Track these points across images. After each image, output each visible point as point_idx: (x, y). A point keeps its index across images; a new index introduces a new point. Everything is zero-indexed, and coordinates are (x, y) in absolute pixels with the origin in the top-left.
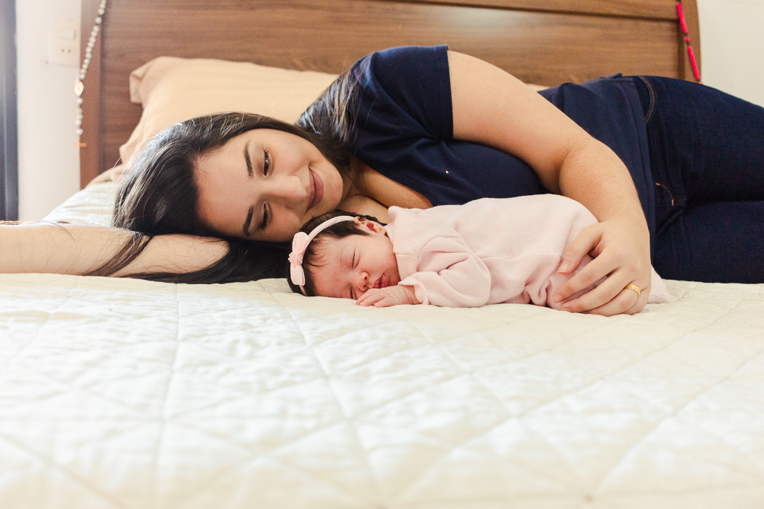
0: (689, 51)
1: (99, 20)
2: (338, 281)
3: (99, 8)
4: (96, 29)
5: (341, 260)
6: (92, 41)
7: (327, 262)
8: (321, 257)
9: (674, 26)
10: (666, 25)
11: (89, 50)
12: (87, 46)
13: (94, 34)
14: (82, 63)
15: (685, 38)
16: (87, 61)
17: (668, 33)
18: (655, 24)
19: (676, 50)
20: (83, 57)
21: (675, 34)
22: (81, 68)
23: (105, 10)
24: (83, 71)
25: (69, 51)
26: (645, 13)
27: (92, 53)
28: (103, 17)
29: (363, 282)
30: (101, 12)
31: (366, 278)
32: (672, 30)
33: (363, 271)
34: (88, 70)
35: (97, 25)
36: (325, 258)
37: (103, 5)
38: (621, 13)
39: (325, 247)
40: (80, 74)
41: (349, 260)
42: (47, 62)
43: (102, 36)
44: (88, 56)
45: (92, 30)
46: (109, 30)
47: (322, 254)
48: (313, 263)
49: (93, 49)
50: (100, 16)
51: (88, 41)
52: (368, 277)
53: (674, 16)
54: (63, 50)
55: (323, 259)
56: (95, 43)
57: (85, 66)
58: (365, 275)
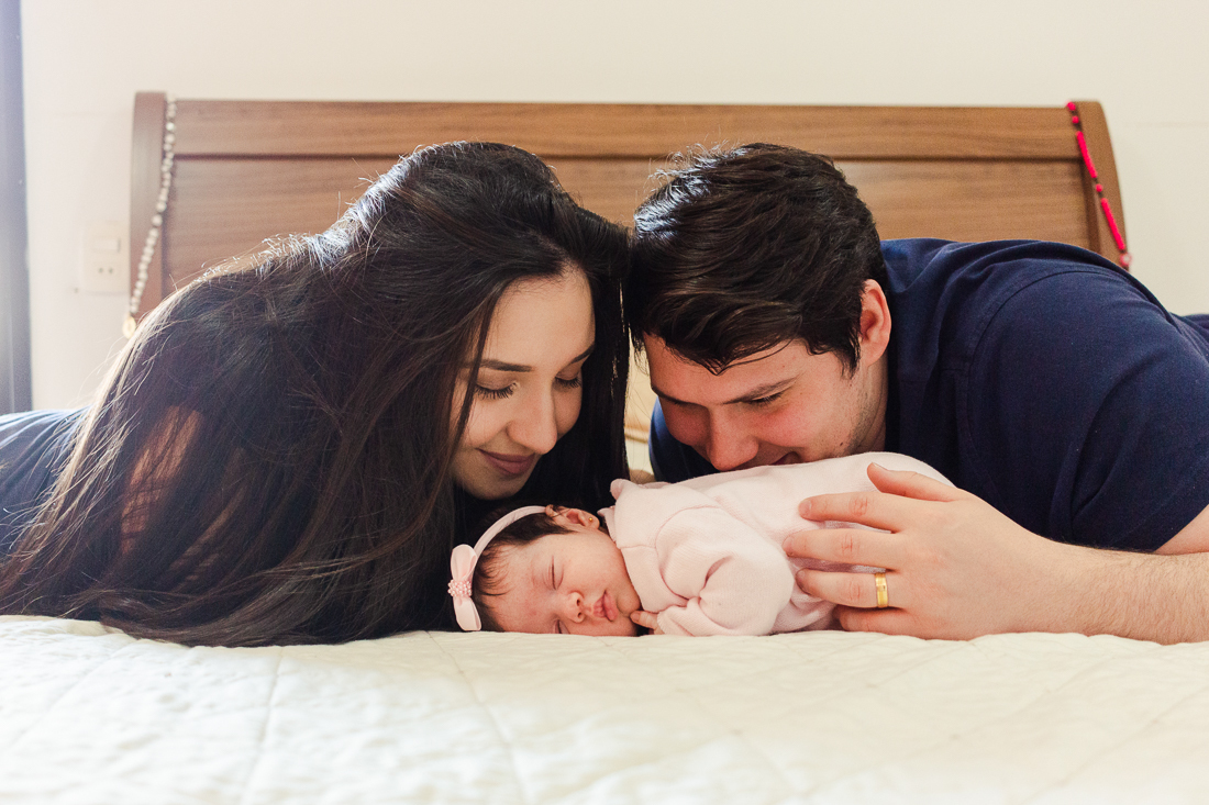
0: (1104, 206)
1: (157, 220)
2: (534, 613)
3: (158, 201)
4: (154, 233)
5: (534, 579)
6: (148, 251)
7: (511, 586)
8: (501, 580)
9: (1075, 167)
10: (1062, 168)
11: (143, 267)
12: (139, 261)
13: (151, 241)
14: (133, 287)
15: (1095, 186)
16: (140, 285)
17: (1067, 180)
18: (1044, 168)
19: (1083, 206)
20: (134, 278)
21: (1077, 180)
22: (132, 295)
23: (167, 203)
24: (135, 300)
25: (111, 271)
26: (1026, 150)
27: (148, 271)
28: (165, 215)
29: (576, 610)
30: (161, 207)
31: (578, 601)
32: (1073, 175)
33: (572, 592)
34: (142, 298)
35: (155, 227)
36: (507, 580)
37: (163, 197)
38: (988, 153)
39: (504, 563)
40: (131, 304)
41: (548, 577)
42: (76, 290)
43: (164, 244)
44: (143, 275)
45: (147, 235)
46: (174, 234)
47: (501, 575)
48: (489, 591)
49: (150, 265)
50: (159, 213)
51: (142, 253)
52: (581, 599)
53: (1072, 152)
54: (101, 270)
55: (504, 582)
56: (153, 257)
57: (138, 293)
58: (576, 596)
